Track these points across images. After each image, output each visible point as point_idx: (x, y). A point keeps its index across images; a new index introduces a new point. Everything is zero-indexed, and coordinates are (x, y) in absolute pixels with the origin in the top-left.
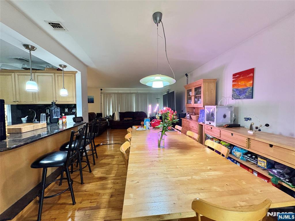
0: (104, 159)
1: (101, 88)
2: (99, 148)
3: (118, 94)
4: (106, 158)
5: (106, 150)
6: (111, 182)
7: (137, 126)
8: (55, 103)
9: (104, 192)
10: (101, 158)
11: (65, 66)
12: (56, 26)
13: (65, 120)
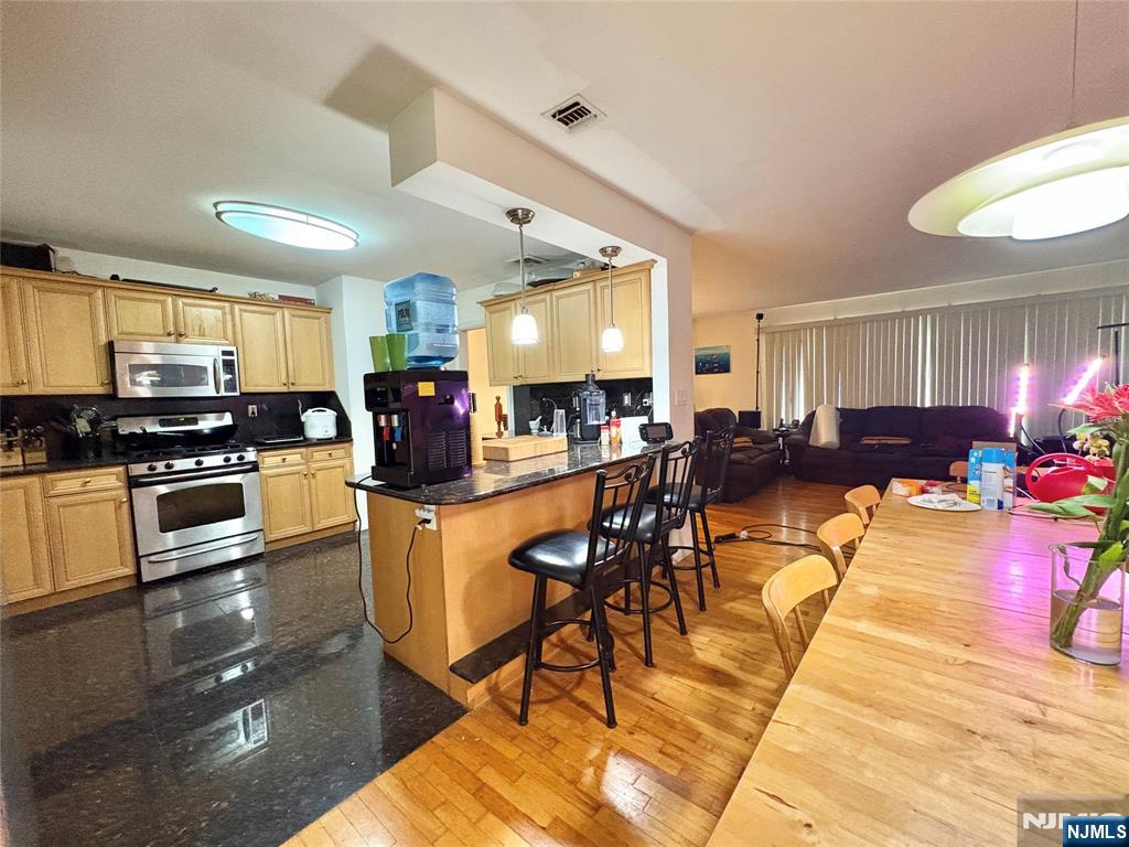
0: (743, 597)
1: (760, 312)
2: (735, 550)
3: (832, 325)
4: (752, 596)
5: (760, 564)
6: (754, 709)
7: (923, 482)
8: (594, 376)
9: (718, 739)
10: (731, 592)
11: (616, 250)
12: (571, 114)
13: (617, 433)
